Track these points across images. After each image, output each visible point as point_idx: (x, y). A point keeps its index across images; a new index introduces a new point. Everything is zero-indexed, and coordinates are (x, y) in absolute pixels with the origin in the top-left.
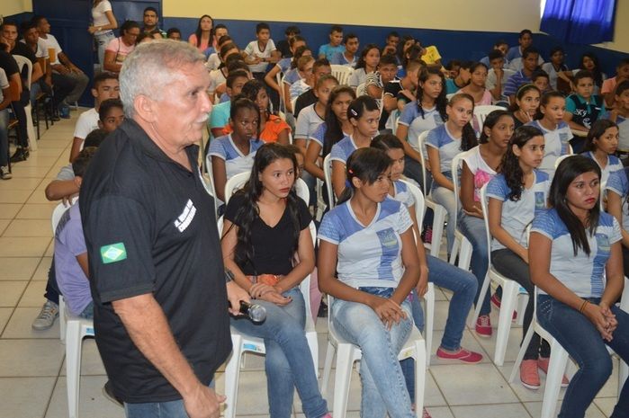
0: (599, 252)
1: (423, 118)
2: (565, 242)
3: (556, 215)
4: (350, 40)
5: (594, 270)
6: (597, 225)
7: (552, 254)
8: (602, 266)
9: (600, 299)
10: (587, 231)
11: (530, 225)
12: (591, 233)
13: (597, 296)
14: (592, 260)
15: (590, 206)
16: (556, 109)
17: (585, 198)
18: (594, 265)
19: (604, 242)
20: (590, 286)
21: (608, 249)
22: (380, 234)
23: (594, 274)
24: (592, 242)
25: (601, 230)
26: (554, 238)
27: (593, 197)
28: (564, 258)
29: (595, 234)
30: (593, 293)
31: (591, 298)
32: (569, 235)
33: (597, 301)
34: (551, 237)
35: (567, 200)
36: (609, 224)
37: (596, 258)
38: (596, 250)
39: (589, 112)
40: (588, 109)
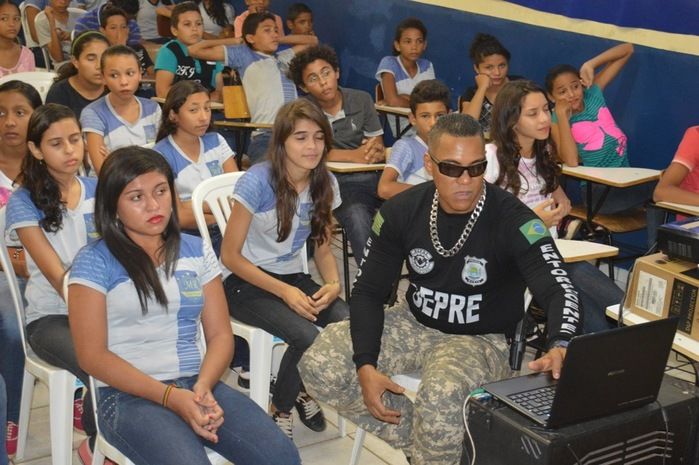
0: (184, 300)
2: (125, 293)
3: (107, 251)
5: (180, 332)
6: (177, 257)
7: (109, 317)
8: (194, 322)
9: (196, 376)
10: (160, 270)
11: (68, 274)
12: (167, 271)
13: (190, 374)
14: (174, 316)
15: (159, 228)
17: (146, 217)
18: (179, 324)
19: (189, 285)
20: (175, 359)
21: (198, 294)
23: (180, 338)
24: (170, 287)
25: (184, 264)
26: (109, 289)
27: (160, 213)
28: (128, 320)
29: (173, 272)
30: (181, 370)
31: (181, 379)
32: (130, 280)
33: (190, 382)
34: (102, 289)
35: (120, 222)
36: (197, 252)
37: (181, 311)
38: (179, 298)
39: (199, 70)
40: (197, 64)
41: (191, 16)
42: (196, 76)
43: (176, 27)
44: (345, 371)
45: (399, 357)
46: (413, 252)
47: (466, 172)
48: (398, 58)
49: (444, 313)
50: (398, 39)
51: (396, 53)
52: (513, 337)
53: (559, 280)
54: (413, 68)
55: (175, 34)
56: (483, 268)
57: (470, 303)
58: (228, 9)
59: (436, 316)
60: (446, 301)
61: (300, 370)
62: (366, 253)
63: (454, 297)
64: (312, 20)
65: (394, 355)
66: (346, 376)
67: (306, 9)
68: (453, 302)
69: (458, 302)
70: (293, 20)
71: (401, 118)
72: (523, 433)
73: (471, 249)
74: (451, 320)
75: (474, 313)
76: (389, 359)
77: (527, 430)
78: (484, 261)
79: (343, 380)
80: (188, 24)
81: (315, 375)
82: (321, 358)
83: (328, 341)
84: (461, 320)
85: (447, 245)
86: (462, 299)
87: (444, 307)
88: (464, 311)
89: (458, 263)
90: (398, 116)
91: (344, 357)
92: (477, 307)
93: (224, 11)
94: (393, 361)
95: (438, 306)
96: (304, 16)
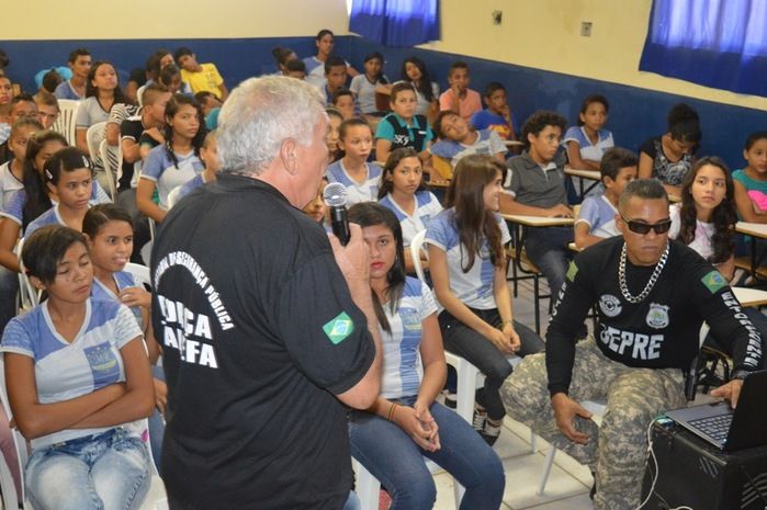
0: (406, 332)
1: (177, 168)
4: (80, 58)
5: (403, 358)
6: (400, 296)
8: (413, 351)
9: (416, 396)
10: (386, 308)
12: (392, 307)
13: (410, 394)
14: (397, 345)
16: (358, 141)
18: (402, 352)
19: (411, 319)
20: (399, 381)
21: (419, 327)
22: (89, 351)
23: (403, 364)
24: (395, 321)
25: (406, 302)
29: (397, 309)
30: (404, 390)
31: (403, 398)
33: (412, 401)
36: (417, 292)
37: (403, 342)
38: (402, 330)
39: (412, 138)
40: (411, 133)
41: (407, 94)
42: (410, 144)
43: (394, 102)
44: (541, 397)
45: (587, 386)
46: (603, 297)
47: (652, 230)
48: (582, 128)
49: (629, 349)
50: (584, 112)
51: (581, 124)
52: (689, 372)
53: (743, 322)
54: (595, 137)
55: (393, 108)
56: (666, 314)
57: (653, 342)
58: (435, 86)
59: (621, 352)
60: (631, 338)
61: (501, 394)
62: (561, 296)
63: (639, 336)
64: (505, 96)
65: (583, 385)
66: (541, 401)
67: (499, 86)
68: (637, 340)
69: (642, 340)
70: (489, 96)
71: (585, 180)
72: (701, 455)
73: (655, 297)
74: (635, 355)
75: (655, 350)
76: (579, 388)
77: (705, 452)
78: (666, 308)
79: (538, 405)
80: (403, 101)
81: (514, 400)
82: (520, 385)
83: (526, 370)
84: (643, 357)
85: (634, 292)
86: (646, 338)
87: (629, 344)
88: (647, 349)
89: (643, 308)
90: (582, 178)
91: (540, 385)
92: (658, 346)
93: (431, 89)
94: (582, 389)
95: (624, 343)
96: (499, 93)
